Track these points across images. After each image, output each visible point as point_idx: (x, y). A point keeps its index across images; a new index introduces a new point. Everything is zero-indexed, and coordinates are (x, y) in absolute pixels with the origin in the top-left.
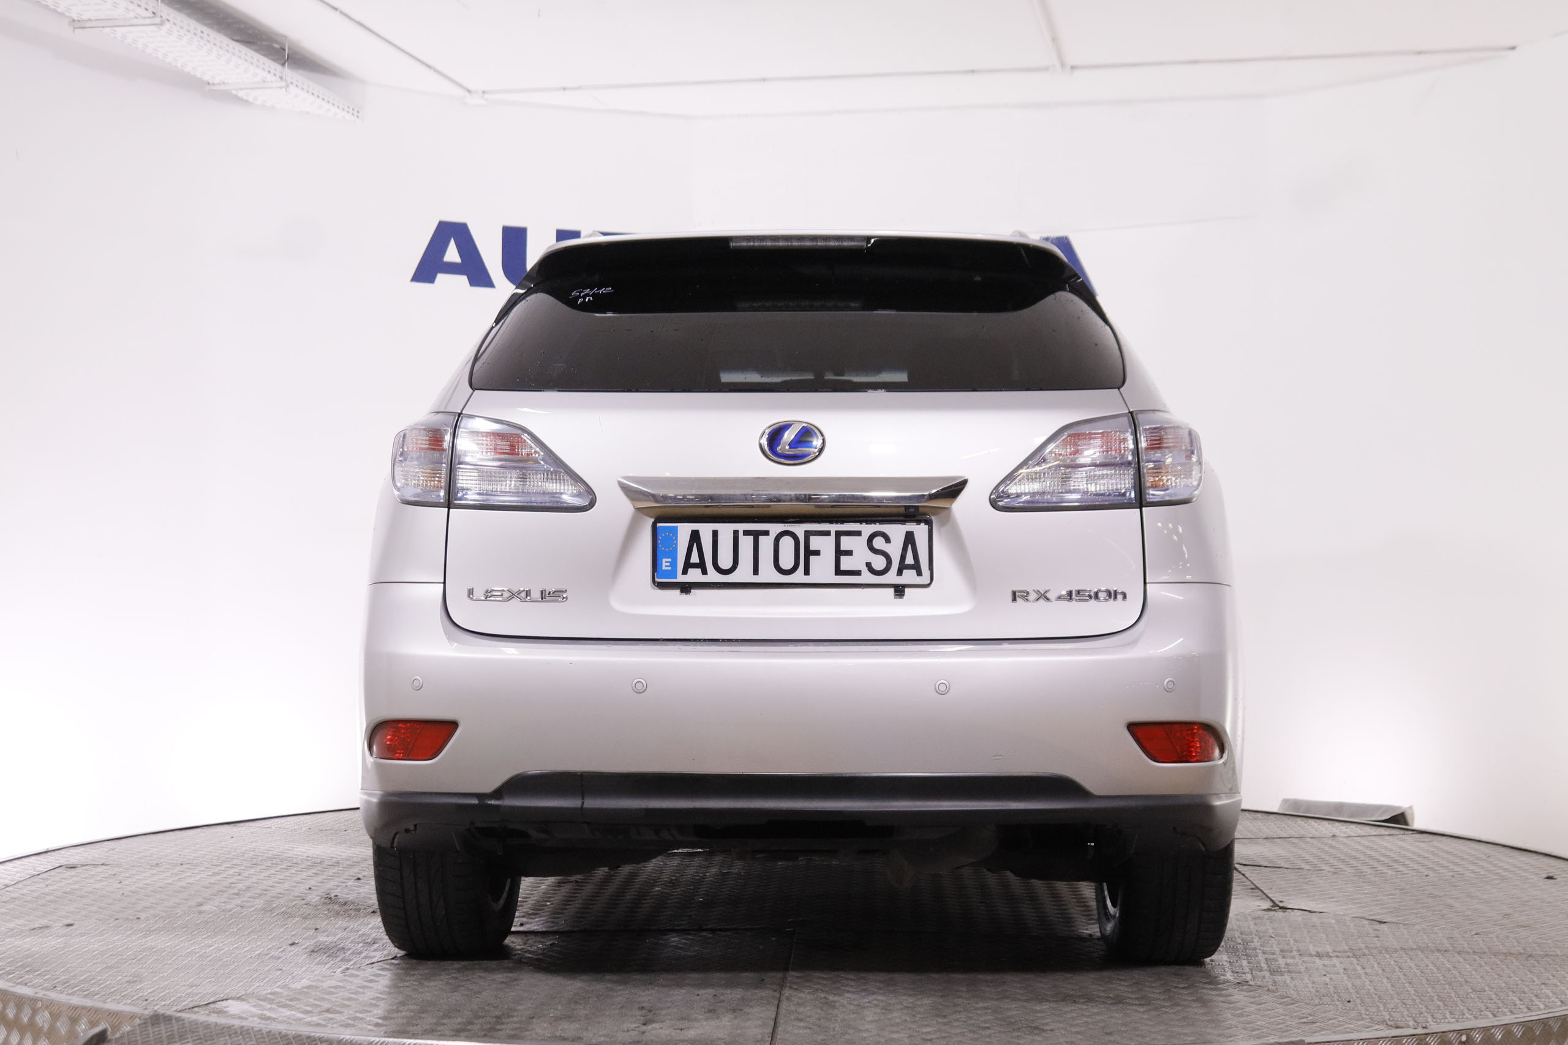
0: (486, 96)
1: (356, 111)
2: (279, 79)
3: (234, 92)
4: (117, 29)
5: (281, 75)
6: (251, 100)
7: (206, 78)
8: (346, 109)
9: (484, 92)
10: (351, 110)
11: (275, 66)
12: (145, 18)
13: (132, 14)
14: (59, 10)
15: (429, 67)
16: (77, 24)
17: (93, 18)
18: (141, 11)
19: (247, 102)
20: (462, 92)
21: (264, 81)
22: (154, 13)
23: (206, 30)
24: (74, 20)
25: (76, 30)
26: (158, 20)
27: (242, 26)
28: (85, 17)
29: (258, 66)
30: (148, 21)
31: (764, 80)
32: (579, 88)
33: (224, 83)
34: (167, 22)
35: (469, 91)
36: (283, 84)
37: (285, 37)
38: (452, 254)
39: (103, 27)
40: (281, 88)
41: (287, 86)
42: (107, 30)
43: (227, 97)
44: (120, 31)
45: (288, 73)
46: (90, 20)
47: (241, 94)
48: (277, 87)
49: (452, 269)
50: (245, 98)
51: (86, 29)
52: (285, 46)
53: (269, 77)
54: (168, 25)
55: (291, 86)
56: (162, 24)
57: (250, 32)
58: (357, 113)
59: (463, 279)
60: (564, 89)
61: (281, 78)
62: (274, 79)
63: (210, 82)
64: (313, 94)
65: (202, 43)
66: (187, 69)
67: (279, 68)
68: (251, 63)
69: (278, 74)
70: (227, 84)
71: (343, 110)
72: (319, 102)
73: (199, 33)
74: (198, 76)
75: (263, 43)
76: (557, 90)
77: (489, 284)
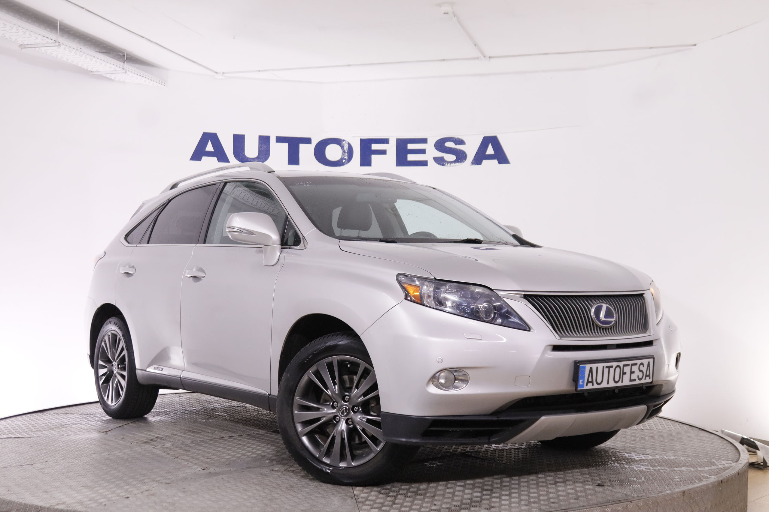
0: (224, 75)
2: (122, 69)
3: (104, 75)
5: (123, 67)
7: (89, 69)
8: (158, 82)
9: (223, 73)
10: (160, 83)
11: (120, 64)
12: (51, 43)
13: (45, 42)
14: (13, 40)
15: (194, 62)
16: (22, 46)
18: (49, 40)
20: (213, 74)
21: (116, 70)
22: (55, 41)
23: (83, 48)
24: (21, 45)
25: (22, 49)
26: (57, 44)
27: (104, 46)
28: (25, 43)
29: (110, 64)
30: (53, 45)
32: (266, 70)
33: (98, 71)
35: (216, 73)
36: (124, 71)
37: (125, 50)
38: (210, 147)
39: (35, 47)
41: (126, 72)
42: (37, 49)
43: (102, 77)
44: (43, 49)
45: (127, 66)
46: (28, 44)
48: (122, 74)
49: (209, 154)
51: (27, 49)
52: (125, 53)
53: (117, 68)
55: (128, 72)
56: (61, 45)
57: (107, 48)
59: (215, 158)
60: (259, 71)
61: (123, 69)
62: (120, 69)
63: (91, 71)
64: (140, 75)
65: (81, 53)
66: (80, 65)
67: (122, 64)
68: (107, 62)
69: (121, 67)
70: (100, 71)
71: (156, 82)
72: (144, 79)
73: (79, 49)
74: (85, 68)
75: (114, 53)
76: (256, 71)
77: (227, 161)
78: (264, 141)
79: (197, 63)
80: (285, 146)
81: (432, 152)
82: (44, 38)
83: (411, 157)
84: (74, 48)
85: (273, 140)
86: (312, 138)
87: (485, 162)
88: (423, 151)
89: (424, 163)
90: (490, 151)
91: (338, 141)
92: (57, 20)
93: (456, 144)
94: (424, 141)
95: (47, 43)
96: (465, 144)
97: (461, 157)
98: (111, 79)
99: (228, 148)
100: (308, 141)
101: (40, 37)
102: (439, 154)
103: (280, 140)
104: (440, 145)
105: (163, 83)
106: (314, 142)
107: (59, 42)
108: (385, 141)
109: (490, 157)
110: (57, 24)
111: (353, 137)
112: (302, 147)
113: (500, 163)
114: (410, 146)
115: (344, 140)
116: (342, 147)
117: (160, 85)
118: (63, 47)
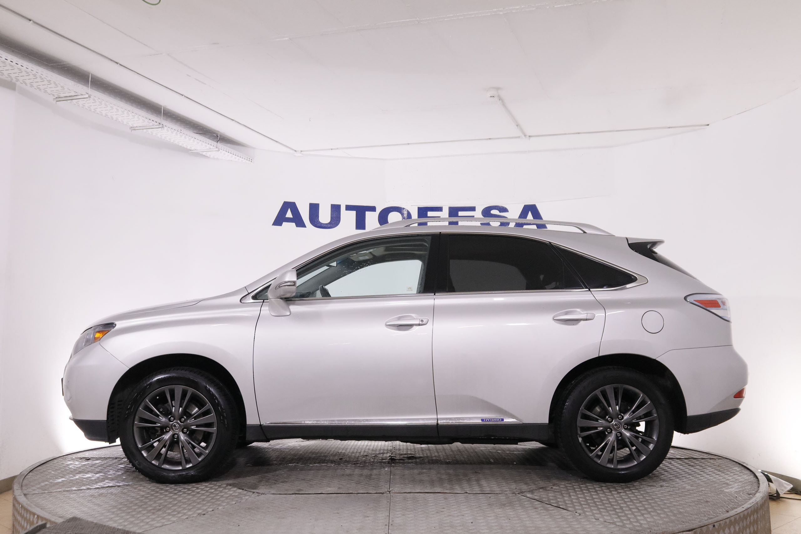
0: (302, 152)
1: (250, 159)
2: (216, 148)
3: (201, 153)
4: (148, 130)
6: (208, 156)
7: (188, 148)
8: (246, 159)
9: (301, 151)
10: (248, 159)
11: (214, 143)
12: (155, 125)
13: (151, 124)
14: (124, 123)
15: (277, 142)
16: (133, 128)
19: (207, 156)
20: (292, 152)
21: (210, 149)
22: (159, 123)
23: (183, 130)
24: (132, 127)
25: (133, 131)
26: (161, 126)
27: (201, 128)
28: (135, 125)
29: (206, 143)
30: (157, 127)
31: (409, 144)
32: (337, 149)
33: (196, 150)
34: (165, 127)
35: (296, 151)
36: (217, 149)
37: (219, 131)
38: (289, 215)
39: (143, 129)
40: (217, 151)
42: (145, 130)
43: (198, 154)
44: (150, 131)
45: (219, 145)
46: (137, 127)
47: (204, 153)
48: (215, 151)
49: (289, 220)
51: (136, 130)
52: (218, 134)
53: (212, 147)
54: (165, 128)
55: (220, 150)
56: (163, 127)
57: (205, 130)
59: (294, 224)
60: (332, 149)
62: (214, 148)
63: (190, 149)
64: (231, 153)
65: (181, 134)
66: (180, 144)
67: (215, 143)
68: (203, 142)
69: (215, 146)
71: (245, 159)
72: (234, 156)
73: (179, 130)
74: (185, 147)
75: (209, 134)
76: (329, 149)
77: (304, 226)
78: (336, 209)
79: (279, 143)
80: (354, 213)
82: (150, 121)
84: (175, 130)
85: (343, 208)
86: (376, 207)
87: (525, 227)
90: (530, 218)
91: (398, 209)
92: (162, 106)
93: (500, 211)
94: (473, 209)
96: (508, 211)
99: (305, 215)
100: (373, 209)
101: (147, 121)
103: (349, 208)
105: (250, 160)
106: (378, 210)
107: (163, 125)
108: (439, 209)
110: (162, 109)
111: (412, 205)
112: (368, 214)
113: (538, 228)
114: (461, 214)
115: (404, 209)
116: (402, 214)
117: (247, 162)
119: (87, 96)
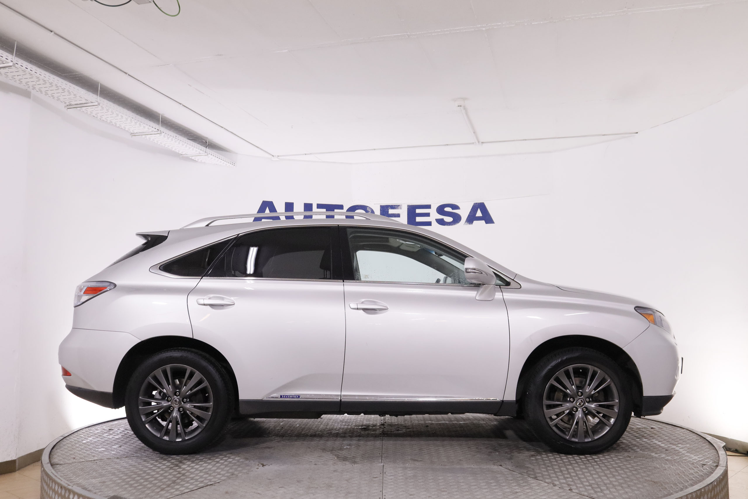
0: (279, 157)
1: (233, 163)
3: (190, 157)
4: (147, 136)
6: (197, 160)
7: (180, 153)
8: (230, 163)
9: (278, 156)
11: (203, 148)
12: (155, 131)
13: (150, 131)
14: (126, 130)
16: (133, 134)
17: (138, 132)
18: (153, 129)
20: (270, 156)
21: (200, 153)
22: (158, 130)
23: (178, 136)
25: (133, 137)
26: (159, 132)
27: (192, 135)
28: (135, 132)
29: (197, 148)
30: (156, 133)
31: (375, 149)
32: (311, 154)
33: (186, 154)
35: (273, 156)
36: (206, 154)
37: (207, 138)
38: (267, 212)
39: (142, 135)
40: (206, 155)
41: (208, 155)
42: (144, 136)
43: (188, 159)
44: (148, 136)
45: (208, 150)
46: (137, 133)
47: (193, 158)
48: (204, 155)
50: (195, 159)
51: (136, 136)
52: (207, 141)
53: (201, 152)
55: (209, 155)
56: (161, 133)
57: (195, 136)
58: (234, 164)
60: (306, 154)
61: (205, 152)
62: (203, 152)
63: (182, 154)
64: (217, 157)
65: (176, 140)
66: (173, 150)
67: (205, 148)
68: (194, 147)
69: (204, 151)
70: (188, 154)
72: (220, 160)
73: (175, 136)
74: (177, 152)
75: (199, 140)
76: (303, 154)
78: (308, 207)
79: (261, 149)
80: (324, 210)
81: (434, 215)
82: (150, 128)
83: (419, 219)
84: (171, 136)
85: (315, 207)
86: (343, 205)
87: (475, 222)
88: (428, 215)
89: (429, 224)
90: (479, 214)
91: (363, 208)
92: (160, 114)
93: (453, 209)
94: (428, 207)
95: (152, 132)
96: (460, 209)
97: (457, 219)
98: (195, 161)
99: (281, 211)
100: (341, 207)
101: (147, 127)
102: (440, 217)
103: (319, 206)
104: (441, 210)
106: (346, 208)
107: (161, 131)
108: (399, 207)
109: (479, 219)
110: (160, 117)
111: (375, 204)
112: (336, 210)
113: (486, 223)
114: (418, 211)
115: (368, 207)
116: (367, 212)
117: (231, 165)
118: (163, 134)
119: (96, 104)
